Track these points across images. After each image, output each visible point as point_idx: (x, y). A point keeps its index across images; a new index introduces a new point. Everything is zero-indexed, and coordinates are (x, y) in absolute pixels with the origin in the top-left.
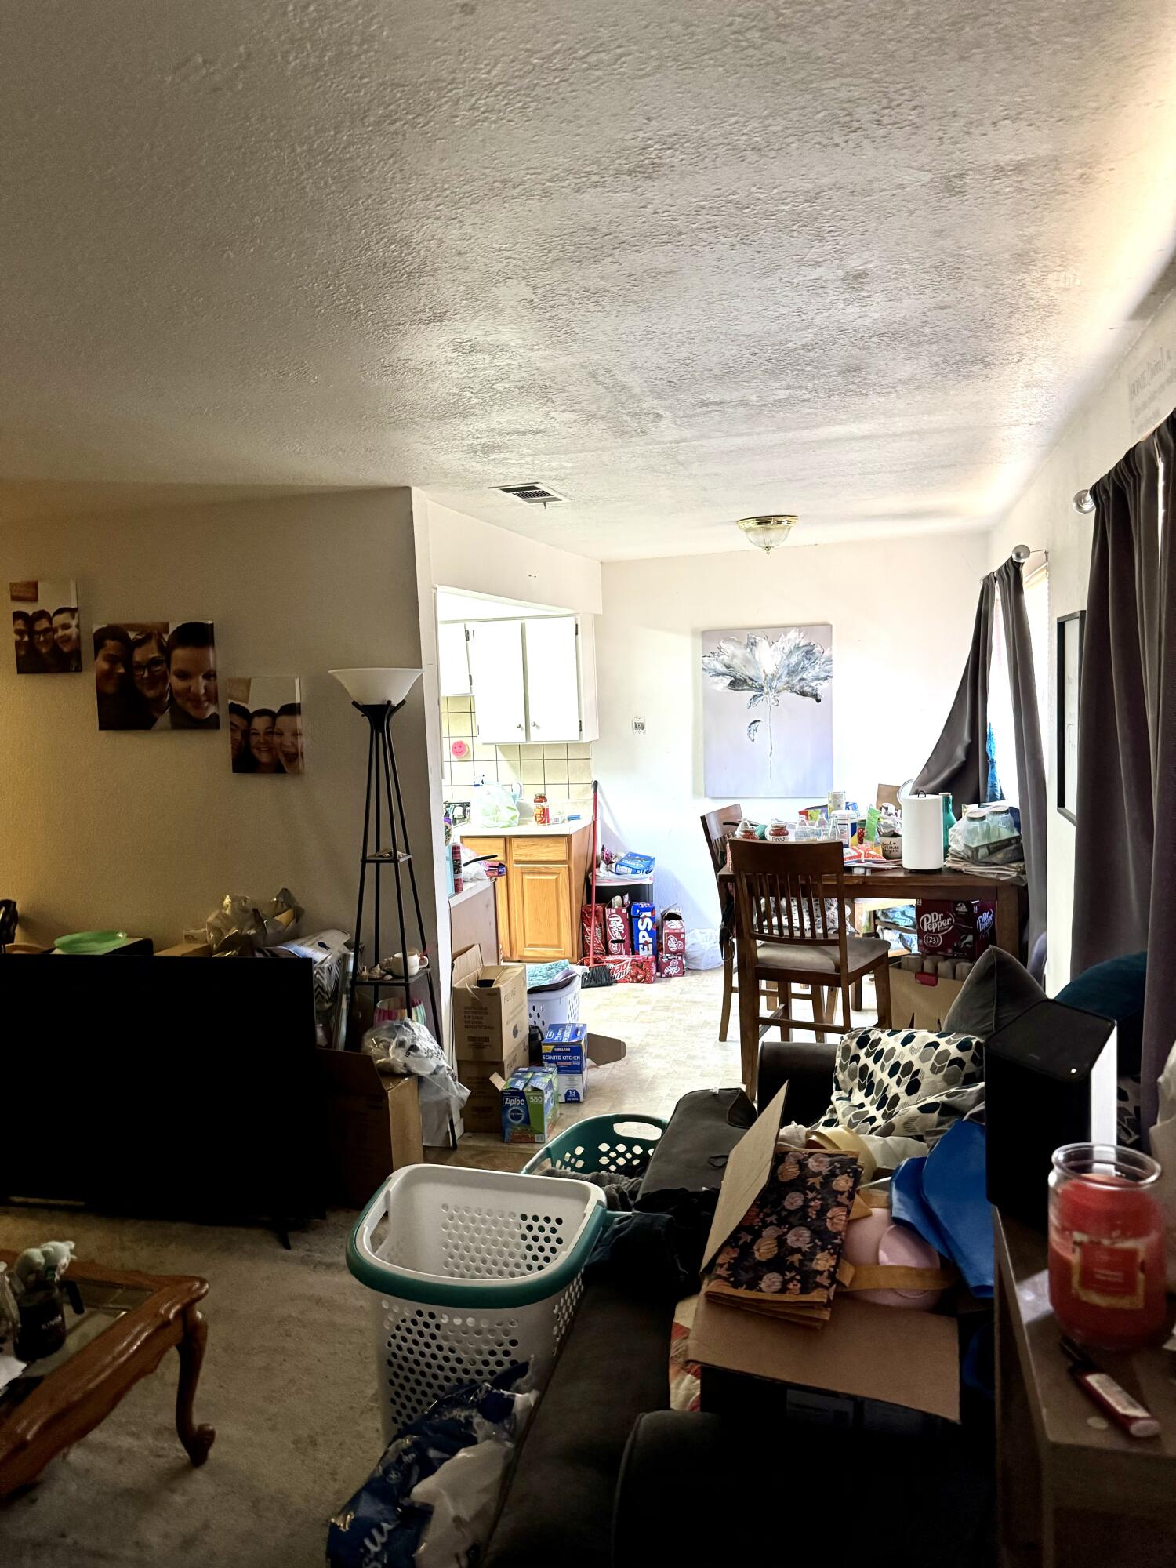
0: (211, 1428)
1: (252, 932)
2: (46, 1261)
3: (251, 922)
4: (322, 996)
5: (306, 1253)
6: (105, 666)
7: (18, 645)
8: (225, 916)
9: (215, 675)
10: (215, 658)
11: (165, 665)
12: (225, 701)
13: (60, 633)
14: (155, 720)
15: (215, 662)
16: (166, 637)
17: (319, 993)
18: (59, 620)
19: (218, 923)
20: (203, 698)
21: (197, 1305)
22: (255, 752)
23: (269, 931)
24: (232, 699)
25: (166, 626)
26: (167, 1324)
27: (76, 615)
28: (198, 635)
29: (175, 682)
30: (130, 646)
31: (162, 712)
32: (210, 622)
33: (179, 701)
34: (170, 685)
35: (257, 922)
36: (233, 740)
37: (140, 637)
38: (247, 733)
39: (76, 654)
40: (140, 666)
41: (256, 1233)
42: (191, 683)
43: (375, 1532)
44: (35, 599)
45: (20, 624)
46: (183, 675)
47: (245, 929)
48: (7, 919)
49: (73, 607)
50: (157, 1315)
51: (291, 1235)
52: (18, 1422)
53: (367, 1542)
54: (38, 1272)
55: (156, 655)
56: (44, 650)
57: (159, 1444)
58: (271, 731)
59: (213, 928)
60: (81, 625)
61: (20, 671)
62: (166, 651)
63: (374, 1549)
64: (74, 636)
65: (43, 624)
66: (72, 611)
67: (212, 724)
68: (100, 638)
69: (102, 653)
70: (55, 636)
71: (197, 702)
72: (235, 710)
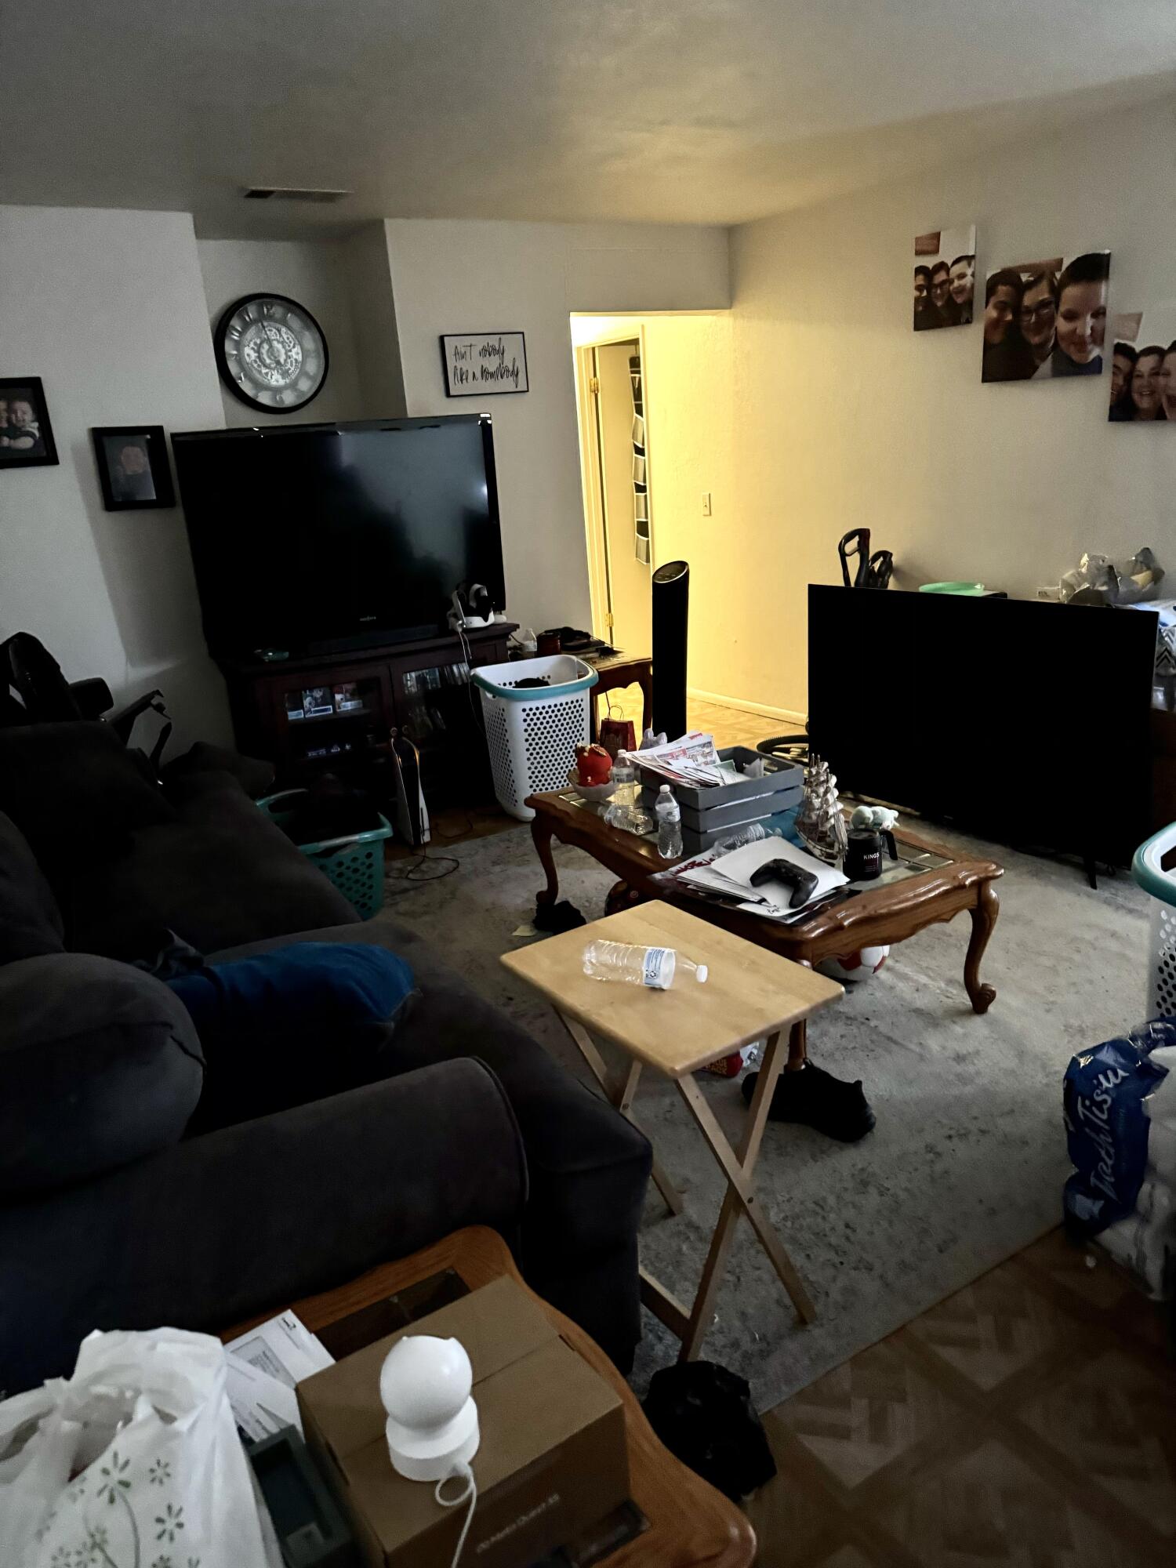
0: (993, 989)
1: (1104, 588)
2: (874, 819)
3: (1104, 579)
4: (1169, 662)
5: (1110, 895)
6: (994, 314)
7: (917, 300)
8: (1080, 574)
9: (1104, 313)
10: (1108, 293)
11: (1053, 306)
12: (1111, 340)
13: (956, 283)
14: (1036, 368)
15: (1106, 298)
16: (1058, 275)
17: (1166, 657)
18: (955, 270)
19: (1073, 581)
20: (1089, 340)
21: (992, 883)
22: (1136, 396)
23: (1122, 589)
24: (1118, 336)
25: (1061, 261)
26: (962, 887)
27: (973, 263)
28: (1093, 268)
29: (1062, 325)
30: (1021, 289)
31: (1044, 359)
32: (1107, 252)
33: (1063, 345)
34: (1056, 328)
35: (1110, 579)
36: (1114, 384)
37: (1032, 279)
38: (1130, 376)
39: (969, 303)
40: (1029, 311)
41: (1067, 870)
42: (1078, 324)
43: (1110, 1073)
44: (936, 251)
45: (921, 280)
46: (1071, 316)
47: (1097, 585)
48: (883, 568)
49: (970, 254)
50: (955, 878)
51: (1099, 880)
52: (839, 912)
53: (1101, 1077)
54: (867, 824)
55: (1046, 296)
56: (939, 304)
57: (950, 989)
58: (1156, 372)
59: (1068, 585)
60: (977, 274)
61: (917, 328)
62: (1056, 291)
63: (1105, 1084)
64: (969, 285)
65: (941, 277)
66: (969, 259)
67: (1095, 368)
68: (992, 286)
69: (993, 300)
70: (951, 288)
71: (1081, 344)
72: (1122, 350)
